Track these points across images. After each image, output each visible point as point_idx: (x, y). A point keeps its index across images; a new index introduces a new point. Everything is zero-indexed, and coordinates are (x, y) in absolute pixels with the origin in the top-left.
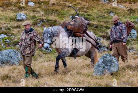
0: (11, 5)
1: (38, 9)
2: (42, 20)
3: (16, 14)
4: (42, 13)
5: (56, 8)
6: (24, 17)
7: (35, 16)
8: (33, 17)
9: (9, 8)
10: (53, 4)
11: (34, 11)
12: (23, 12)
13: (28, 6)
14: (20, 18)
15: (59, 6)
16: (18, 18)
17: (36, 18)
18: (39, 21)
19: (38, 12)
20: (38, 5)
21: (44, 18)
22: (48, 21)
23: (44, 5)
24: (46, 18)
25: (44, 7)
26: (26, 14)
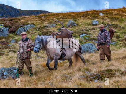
0: (89, 15)
1: (106, 18)
2: (109, 25)
3: (91, 21)
4: (109, 20)
5: (117, 16)
6: (97, 23)
7: (104, 22)
8: (103, 23)
9: (87, 17)
10: (116, 14)
11: (103, 19)
12: (96, 19)
13: (100, 16)
14: (94, 23)
15: (119, 15)
16: (93, 24)
17: (105, 23)
18: (106, 25)
19: (106, 19)
20: (106, 15)
21: (109, 23)
22: (112, 25)
23: (109, 15)
24: (111, 23)
25: (109, 16)
26: (98, 20)
